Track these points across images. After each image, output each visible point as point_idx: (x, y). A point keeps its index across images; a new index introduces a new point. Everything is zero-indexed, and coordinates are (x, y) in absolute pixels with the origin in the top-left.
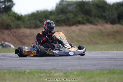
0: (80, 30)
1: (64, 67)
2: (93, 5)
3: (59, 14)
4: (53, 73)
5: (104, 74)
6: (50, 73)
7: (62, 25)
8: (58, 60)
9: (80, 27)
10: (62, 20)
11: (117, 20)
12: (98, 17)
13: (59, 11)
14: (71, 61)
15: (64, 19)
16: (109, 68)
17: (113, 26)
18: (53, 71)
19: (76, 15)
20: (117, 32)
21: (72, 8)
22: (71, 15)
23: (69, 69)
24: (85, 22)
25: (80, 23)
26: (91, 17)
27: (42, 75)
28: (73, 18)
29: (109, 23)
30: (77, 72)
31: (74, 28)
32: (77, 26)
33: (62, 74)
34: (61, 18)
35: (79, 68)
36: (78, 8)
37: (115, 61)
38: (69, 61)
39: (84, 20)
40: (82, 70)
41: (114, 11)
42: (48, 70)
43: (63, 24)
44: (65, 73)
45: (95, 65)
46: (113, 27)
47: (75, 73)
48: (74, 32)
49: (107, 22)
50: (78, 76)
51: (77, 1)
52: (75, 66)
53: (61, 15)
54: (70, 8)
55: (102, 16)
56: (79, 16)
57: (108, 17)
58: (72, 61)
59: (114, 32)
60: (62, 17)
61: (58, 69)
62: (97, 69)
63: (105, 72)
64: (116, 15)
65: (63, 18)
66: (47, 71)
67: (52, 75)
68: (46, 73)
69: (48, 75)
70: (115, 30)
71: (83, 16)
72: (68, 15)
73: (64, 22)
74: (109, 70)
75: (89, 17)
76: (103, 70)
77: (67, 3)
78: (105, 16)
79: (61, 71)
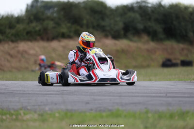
0: (64, 47)
1: (39, 105)
2: (85, 8)
3: (30, 21)
4: (22, 114)
5: (102, 117)
6: (17, 115)
7: (36, 40)
8: (29, 94)
9: (65, 42)
10: (36, 32)
11: (122, 32)
12: (94, 27)
13: (32, 18)
14: (49, 95)
15: (40, 31)
16: (110, 108)
17: (117, 42)
18: (22, 112)
19: (58, 24)
20: (123, 51)
21: (53, 13)
22: (51, 24)
23: (47, 108)
24: (72, 34)
25: (64, 36)
26: (82, 26)
27: (4, 117)
28: (54, 28)
29: (110, 37)
30: (59, 113)
31: (55, 44)
32: (60, 41)
33: (36, 116)
34: (34, 28)
35: (63, 107)
36: (62, 13)
37: (120, 96)
38: (47, 95)
39: (70, 32)
40: (67, 110)
41: (118, 19)
42: (15, 110)
43: (38, 37)
44: (41, 115)
45: (88, 103)
46: (115, 44)
47: (57, 115)
48: (54, 50)
49: (106, 36)
50: (62, 119)
51: (60, 2)
52: (56, 104)
53: (34, 24)
54: (49, 13)
55: (98, 25)
57: (108, 28)
58: (51, 95)
59: (117, 51)
60: (36, 26)
61: (29, 108)
62: (91, 110)
63: (104, 114)
64: (121, 25)
65: (37, 29)
66: (12, 112)
67: (20, 117)
68: (11, 115)
69: (14, 117)
70: (119, 48)
71: (69, 25)
72: (46, 22)
73: (40, 35)
74: (110, 110)
75: (78, 27)
76: (100, 111)
77: (43, 4)
78: (104, 26)
79: (35, 112)
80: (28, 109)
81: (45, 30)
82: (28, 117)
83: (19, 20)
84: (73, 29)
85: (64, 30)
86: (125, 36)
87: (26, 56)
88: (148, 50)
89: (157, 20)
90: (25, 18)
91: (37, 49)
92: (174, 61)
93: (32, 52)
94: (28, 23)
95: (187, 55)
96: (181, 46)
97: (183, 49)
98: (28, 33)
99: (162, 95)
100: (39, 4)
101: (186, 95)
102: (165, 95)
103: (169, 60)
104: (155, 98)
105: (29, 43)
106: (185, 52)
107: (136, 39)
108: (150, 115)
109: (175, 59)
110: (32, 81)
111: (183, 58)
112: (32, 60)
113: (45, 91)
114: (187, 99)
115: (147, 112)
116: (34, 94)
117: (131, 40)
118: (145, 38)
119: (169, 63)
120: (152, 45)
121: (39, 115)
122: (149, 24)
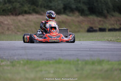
80: (3, 59)
81: (14, 8)
82: (3, 63)
84: (32, 8)
85: (26, 8)
86: (64, 13)
87: (3, 25)
88: (78, 22)
89: (84, 3)
91: (9, 21)
92: (95, 29)
93: (6, 22)
94: (4, 5)
95: (102, 25)
96: (99, 19)
97: (100, 21)
98: (3, 11)
99: (87, 50)
101: (102, 50)
102: (89, 50)
103: (92, 28)
104: (83, 52)
105: (4, 17)
106: (102, 23)
107: (71, 14)
108: (80, 62)
109: (95, 27)
110: (6, 41)
111: (100, 27)
112: (6, 27)
113: (14, 47)
114: (103, 52)
115: (78, 61)
116: (7, 49)
117: (68, 15)
118: (77, 14)
119: (91, 30)
120: (81, 18)
121: (10, 62)
122: (79, 5)
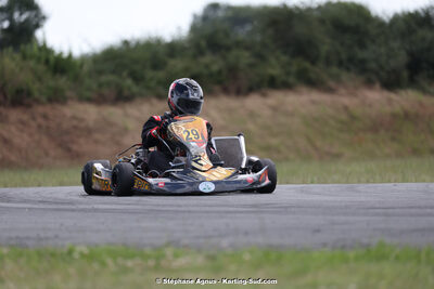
0: (274, 109)
2: (322, 21)
3: (200, 52)
6: (159, 258)
7: (211, 93)
8: (189, 212)
9: (277, 97)
10: (211, 75)
11: (405, 74)
12: (340, 64)
13: (203, 44)
14: (234, 215)
15: (220, 72)
17: (392, 96)
18: (169, 252)
19: (261, 57)
20: (407, 116)
22: (245, 58)
23: (225, 242)
24: (291, 80)
25: (273, 84)
26: (313, 63)
28: (251, 66)
29: (378, 86)
30: (252, 252)
31: (254, 102)
32: (264, 95)
33: (200, 260)
34: (207, 66)
35: (260, 240)
36: (270, 31)
38: (229, 215)
39: (288, 74)
40: (270, 246)
41: (395, 44)
42: (155, 248)
43: (217, 88)
44: (212, 258)
45: (318, 231)
46: (390, 101)
47: (247, 257)
48: (252, 115)
49: (369, 84)
50: (258, 266)
52: (246, 233)
53: (208, 58)
54: (242, 33)
55: (351, 60)
56: (273, 61)
57: (373, 65)
58: (238, 215)
59: (394, 116)
60: (212, 62)
61: (186, 242)
62: (325, 245)
64: (402, 59)
65: (215, 68)
67: (163, 263)
70: (397, 109)
71: (285, 58)
72: (233, 55)
73: (220, 83)
75: (307, 65)
77: (230, 13)
78: (363, 61)
79: (199, 251)
83: (173, 49)
90: (187, 45)
100: (220, 14)
